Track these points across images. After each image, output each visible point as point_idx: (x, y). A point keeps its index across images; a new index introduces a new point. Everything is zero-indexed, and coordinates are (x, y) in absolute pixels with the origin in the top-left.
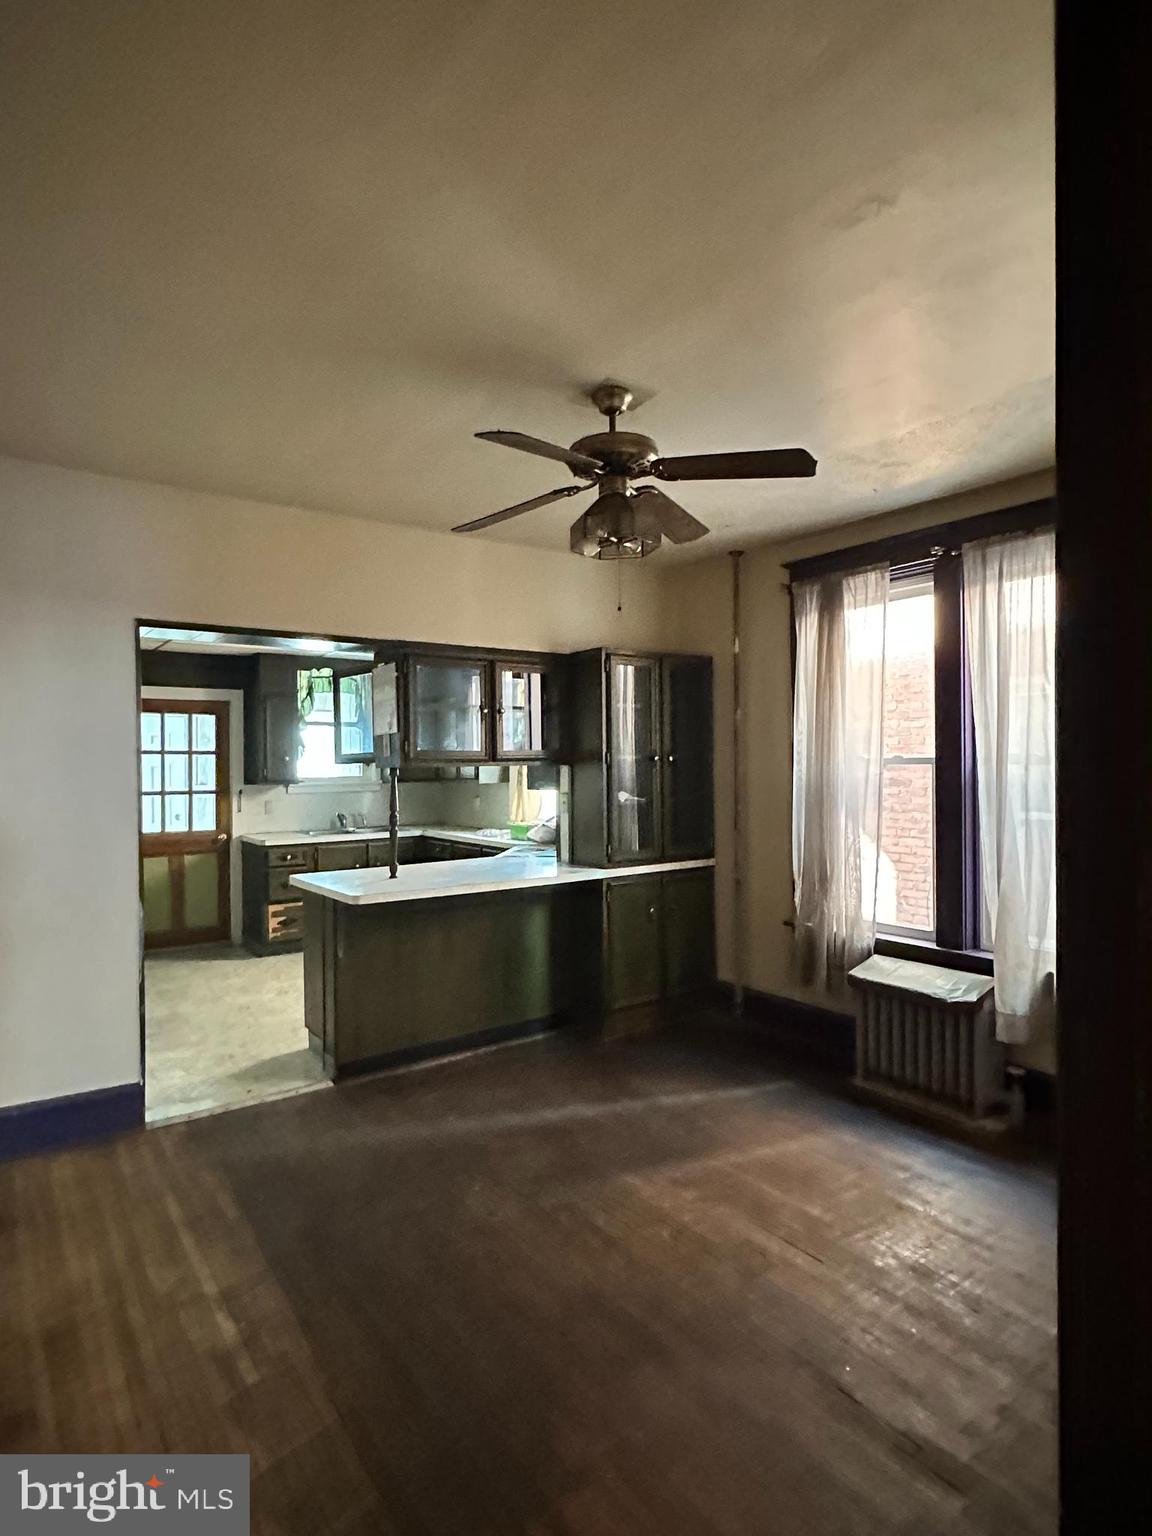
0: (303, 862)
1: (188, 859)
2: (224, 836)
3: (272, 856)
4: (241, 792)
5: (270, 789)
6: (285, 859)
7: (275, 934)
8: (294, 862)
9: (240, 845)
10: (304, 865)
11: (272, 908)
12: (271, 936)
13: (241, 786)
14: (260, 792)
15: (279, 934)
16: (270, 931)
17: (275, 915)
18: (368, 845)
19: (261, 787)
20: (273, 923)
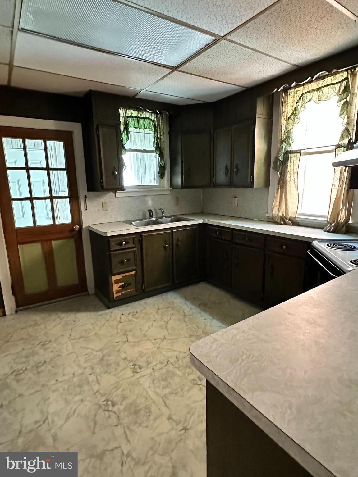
0: (134, 246)
1: (54, 243)
2: (77, 227)
3: (113, 244)
4: (86, 197)
5: (105, 194)
6: (121, 244)
7: (118, 295)
8: (127, 246)
9: (88, 233)
10: (133, 248)
11: (115, 278)
12: (115, 295)
13: (86, 193)
14: (98, 196)
15: (120, 294)
16: (115, 292)
17: (117, 282)
18: (172, 231)
19: (99, 193)
20: (116, 287)
